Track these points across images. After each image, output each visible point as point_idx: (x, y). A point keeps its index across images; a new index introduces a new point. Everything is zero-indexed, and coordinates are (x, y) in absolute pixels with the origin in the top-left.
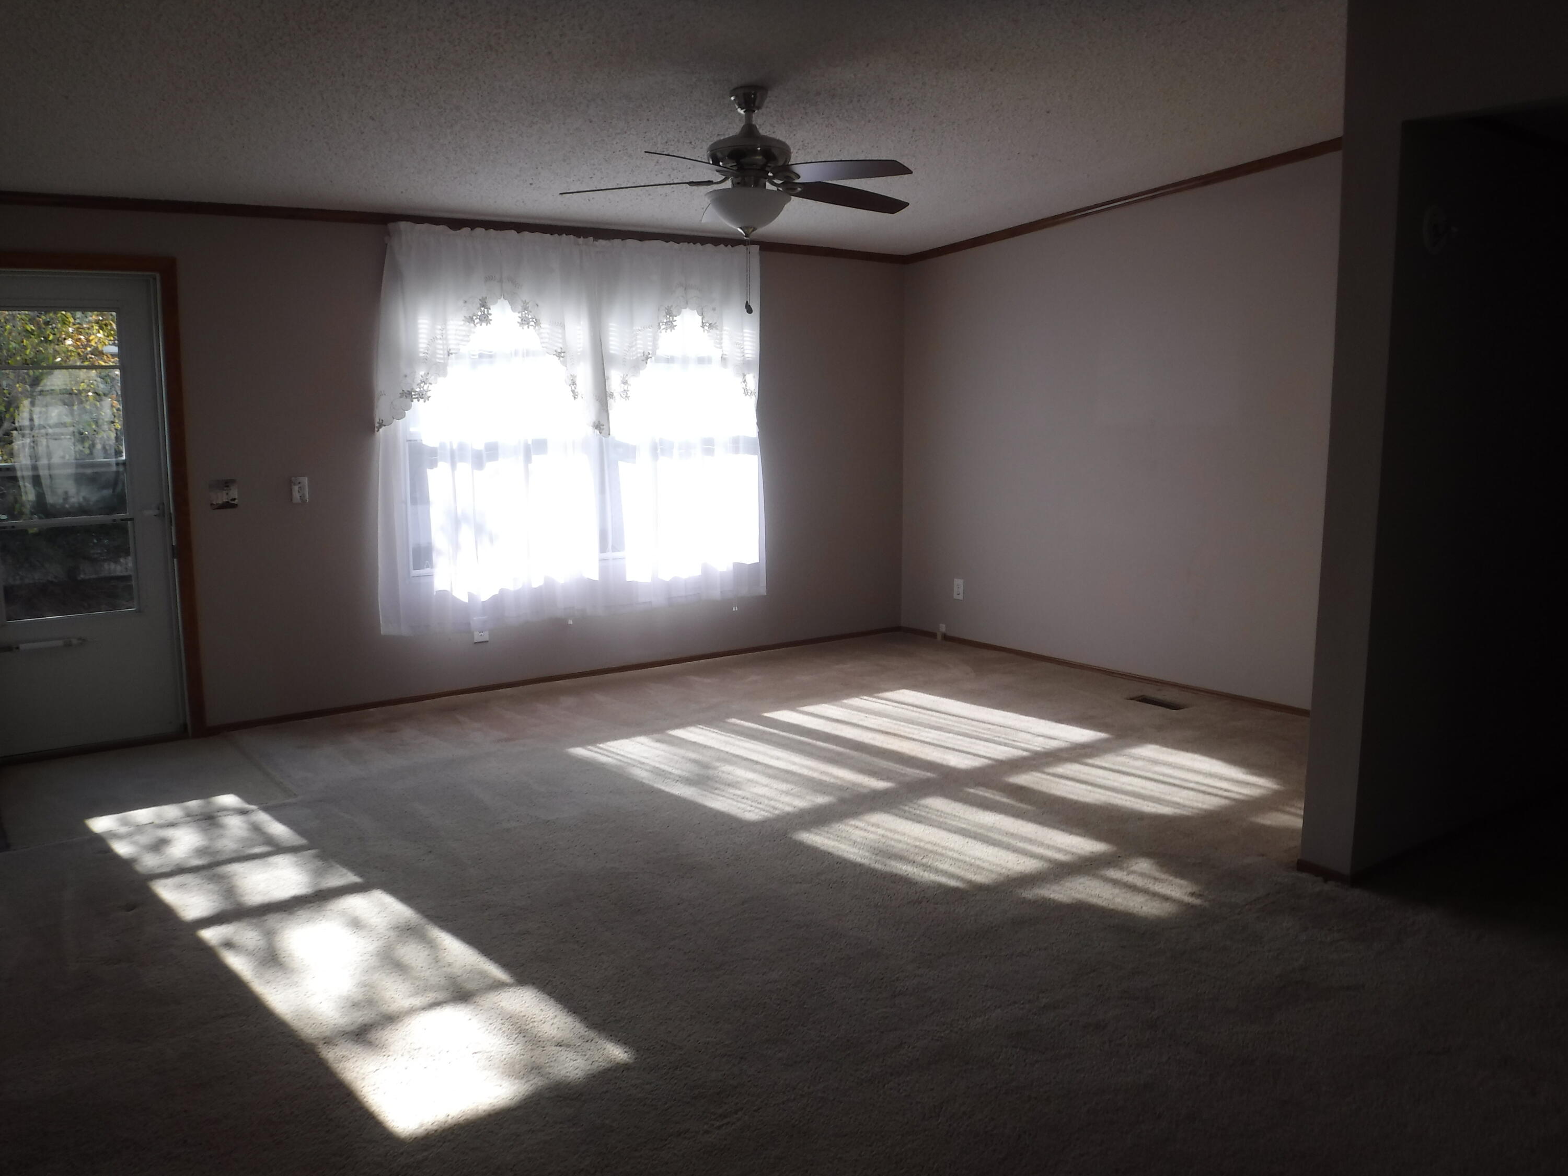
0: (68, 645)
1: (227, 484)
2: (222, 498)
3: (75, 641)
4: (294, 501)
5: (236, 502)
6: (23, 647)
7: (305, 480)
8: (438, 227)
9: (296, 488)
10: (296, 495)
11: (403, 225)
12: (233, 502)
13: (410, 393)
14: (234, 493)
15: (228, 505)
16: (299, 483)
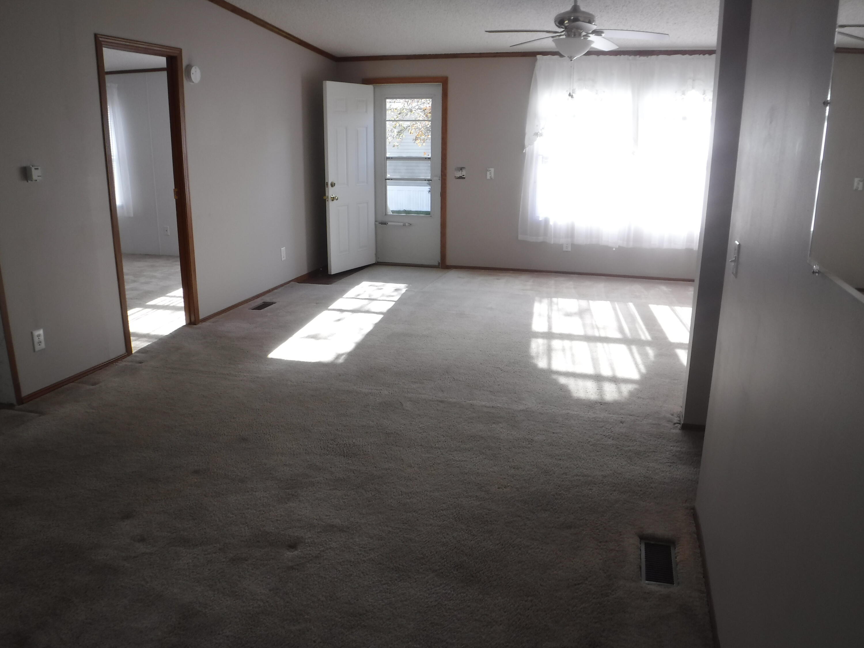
0: (404, 225)
1: (461, 169)
2: (459, 174)
3: (407, 224)
4: (487, 178)
5: (464, 177)
6: (389, 223)
7: (492, 170)
8: (554, 56)
9: (488, 173)
10: (488, 177)
11: (538, 57)
12: (463, 176)
13: (537, 134)
14: (464, 173)
15: (461, 178)
16: (490, 171)
